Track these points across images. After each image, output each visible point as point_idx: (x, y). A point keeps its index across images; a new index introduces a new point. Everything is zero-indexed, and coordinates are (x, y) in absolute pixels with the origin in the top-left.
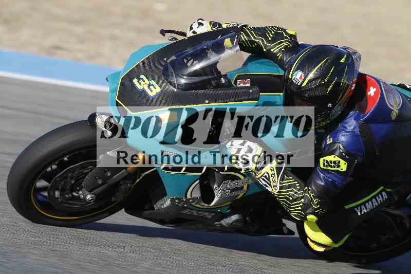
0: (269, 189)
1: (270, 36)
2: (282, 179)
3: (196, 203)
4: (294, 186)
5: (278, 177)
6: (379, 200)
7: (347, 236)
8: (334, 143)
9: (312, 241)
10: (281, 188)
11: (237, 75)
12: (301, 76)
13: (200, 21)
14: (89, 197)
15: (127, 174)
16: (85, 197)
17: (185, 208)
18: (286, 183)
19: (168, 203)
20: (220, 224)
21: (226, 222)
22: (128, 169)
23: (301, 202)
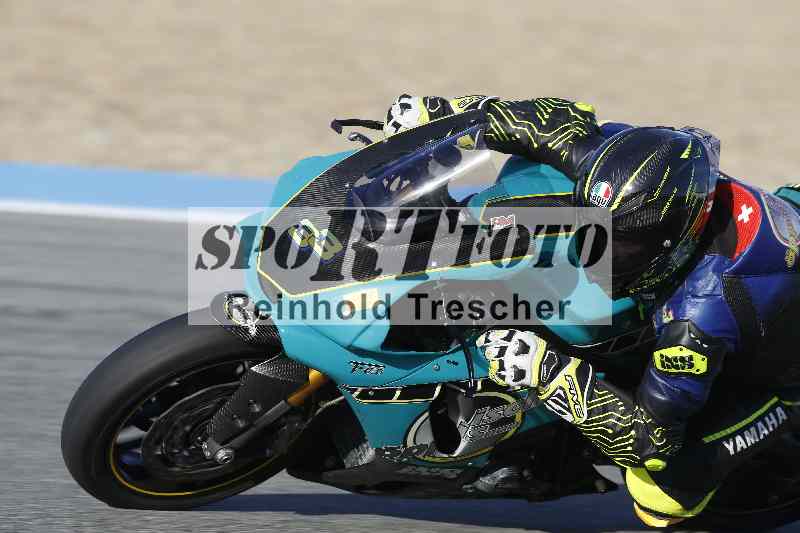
1: (543, 117)
2: (591, 396)
3: (427, 455)
4: (614, 407)
6: (769, 423)
7: (711, 494)
8: (677, 321)
9: (642, 508)
10: (590, 413)
12: (608, 191)
13: (405, 101)
14: (222, 454)
15: (288, 408)
16: (214, 455)
18: (596, 403)
19: (370, 453)
20: (475, 488)
21: (485, 482)
22: (291, 399)
23: (631, 437)
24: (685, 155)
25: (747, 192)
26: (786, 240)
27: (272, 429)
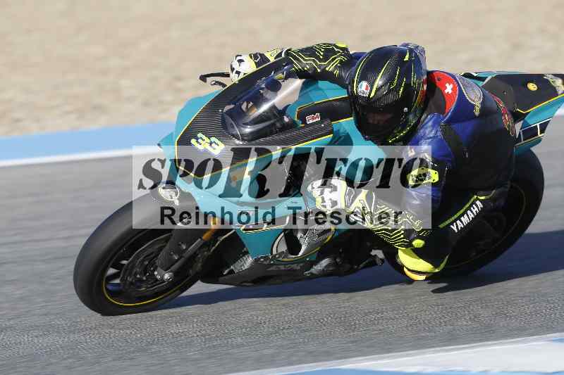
1: (320, 54)
3: (284, 257)
6: (474, 212)
7: (447, 257)
9: (409, 270)
11: (298, 108)
12: (367, 86)
13: (239, 58)
14: (167, 276)
15: (203, 243)
16: (162, 277)
17: (272, 265)
19: (249, 263)
20: (311, 273)
21: (315, 269)
22: (203, 238)
23: (402, 230)
24: (406, 59)
25: (448, 76)
26: (474, 101)
27: (193, 257)
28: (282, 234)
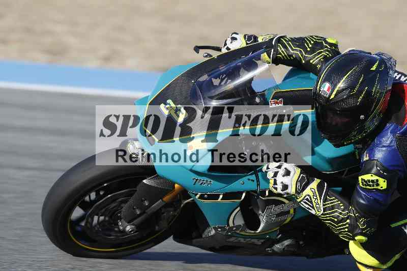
0: (313, 212)
1: (308, 46)
2: (325, 200)
3: (241, 231)
4: (338, 206)
5: (320, 199)
8: (370, 160)
11: (274, 92)
12: (329, 88)
13: (234, 36)
14: (128, 228)
15: (164, 203)
16: (125, 228)
17: (230, 236)
18: (328, 204)
19: (213, 232)
20: (273, 250)
21: (277, 247)
22: (165, 199)
23: (347, 223)
24: (374, 68)
27: (157, 214)
28: (239, 209)
